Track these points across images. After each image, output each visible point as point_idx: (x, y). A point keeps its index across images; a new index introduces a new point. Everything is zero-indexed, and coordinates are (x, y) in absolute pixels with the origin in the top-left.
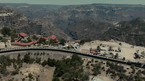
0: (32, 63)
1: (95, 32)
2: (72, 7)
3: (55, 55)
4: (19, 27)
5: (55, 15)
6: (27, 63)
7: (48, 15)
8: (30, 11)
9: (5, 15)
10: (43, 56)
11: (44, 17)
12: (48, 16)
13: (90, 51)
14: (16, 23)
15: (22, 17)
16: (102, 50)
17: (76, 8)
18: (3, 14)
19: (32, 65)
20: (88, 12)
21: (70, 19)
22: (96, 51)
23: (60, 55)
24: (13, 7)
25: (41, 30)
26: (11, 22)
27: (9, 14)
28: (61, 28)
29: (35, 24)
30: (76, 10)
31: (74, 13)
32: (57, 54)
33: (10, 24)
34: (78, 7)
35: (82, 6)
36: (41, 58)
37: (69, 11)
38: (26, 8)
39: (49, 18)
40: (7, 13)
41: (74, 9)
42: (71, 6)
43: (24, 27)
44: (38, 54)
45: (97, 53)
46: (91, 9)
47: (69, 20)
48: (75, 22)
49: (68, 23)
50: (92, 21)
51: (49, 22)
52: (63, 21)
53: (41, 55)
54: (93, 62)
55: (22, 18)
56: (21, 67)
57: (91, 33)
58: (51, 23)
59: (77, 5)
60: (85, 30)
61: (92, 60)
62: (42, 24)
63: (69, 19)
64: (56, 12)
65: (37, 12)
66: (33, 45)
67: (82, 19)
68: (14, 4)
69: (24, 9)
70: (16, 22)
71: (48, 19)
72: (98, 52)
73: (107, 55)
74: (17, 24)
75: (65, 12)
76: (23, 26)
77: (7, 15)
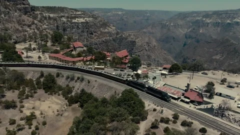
0: (55, 94)
1: (237, 64)
2: (195, 15)
3: (101, 85)
4: (98, 40)
5: (162, 27)
6: (46, 92)
7: (151, 26)
8: (125, 19)
9: (82, 20)
10: (79, 84)
11: (145, 30)
12: (149, 29)
13: (186, 91)
14: (94, 34)
15: (109, 27)
16: (220, 95)
17: (203, 17)
18: (79, 19)
19: (53, 97)
20: (228, 23)
21: (188, 37)
22: (201, 94)
23: (111, 88)
24: (103, 14)
25: (132, 49)
26: (88, 31)
27: (87, 19)
28: (170, 51)
29: (126, 39)
30: (203, 21)
31: (198, 24)
32: (106, 85)
33: (86, 34)
34: (207, 15)
35: (217, 13)
36: (74, 87)
37: (189, 22)
38: (119, 15)
39: (151, 31)
40: (84, 18)
41: (199, 18)
42: (193, 12)
43: (105, 41)
44: (72, 79)
45: (201, 100)
46: (235, 18)
47: (186, 37)
48: (198, 41)
49: (183, 43)
50: (234, 42)
51: (149, 38)
52: (174, 38)
53: (76, 81)
54: (175, 122)
55: (108, 29)
56: (32, 96)
57: (226, 64)
58: (154, 40)
59: (205, 12)
60: (214, 57)
61: (176, 117)
62: (136, 41)
63: (186, 35)
64: (164, 22)
65: (135, 22)
66: (82, 62)
67: (211, 37)
68: (105, 9)
69: (117, 17)
70: (95, 32)
71: (150, 33)
72: (205, 99)
73: (230, 113)
74: (96, 36)
75: (180, 22)
76: (104, 39)
77: (84, 21)
